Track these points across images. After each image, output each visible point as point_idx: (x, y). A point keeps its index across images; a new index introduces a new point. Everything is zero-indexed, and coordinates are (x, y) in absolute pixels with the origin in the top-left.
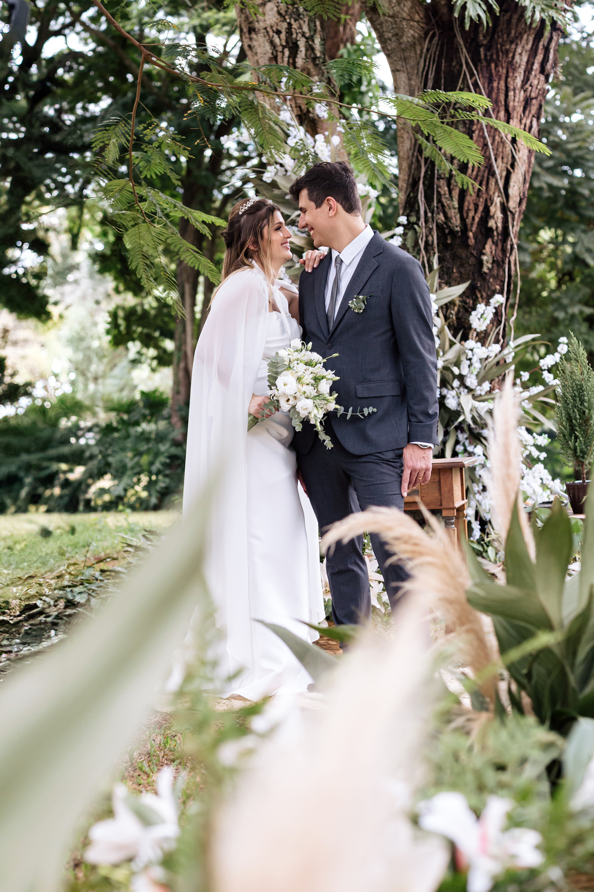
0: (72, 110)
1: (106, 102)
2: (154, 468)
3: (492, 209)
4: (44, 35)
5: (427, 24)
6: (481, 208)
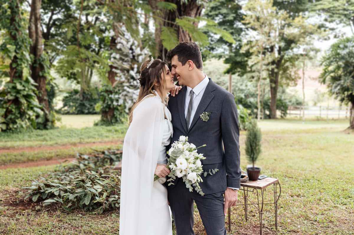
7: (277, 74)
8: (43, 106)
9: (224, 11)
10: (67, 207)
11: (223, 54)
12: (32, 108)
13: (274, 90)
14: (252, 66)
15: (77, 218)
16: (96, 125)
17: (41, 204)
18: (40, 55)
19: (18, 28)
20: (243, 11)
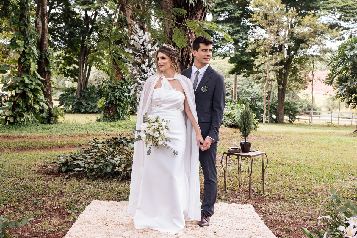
0: (56, 26)
1: (64, 24)
2: (73, 104)
3: (190, 56)
4: (51, 8)
5: (174, 5)
6: (187, 55)
7: (285, 75)
8: (48, 101)
9: (231, 7)
10: (92, 175)
11: (228, 53)
12: (38, 103)
13: (282, 93)
14: (259, 66)
15: (101, 183)
16: (99, 120)
17: (68, 174)
18: (46, 51)
19: (27, 24)
20: (250, 8)
